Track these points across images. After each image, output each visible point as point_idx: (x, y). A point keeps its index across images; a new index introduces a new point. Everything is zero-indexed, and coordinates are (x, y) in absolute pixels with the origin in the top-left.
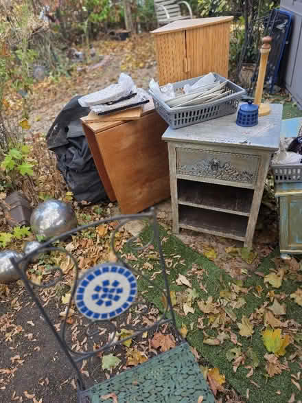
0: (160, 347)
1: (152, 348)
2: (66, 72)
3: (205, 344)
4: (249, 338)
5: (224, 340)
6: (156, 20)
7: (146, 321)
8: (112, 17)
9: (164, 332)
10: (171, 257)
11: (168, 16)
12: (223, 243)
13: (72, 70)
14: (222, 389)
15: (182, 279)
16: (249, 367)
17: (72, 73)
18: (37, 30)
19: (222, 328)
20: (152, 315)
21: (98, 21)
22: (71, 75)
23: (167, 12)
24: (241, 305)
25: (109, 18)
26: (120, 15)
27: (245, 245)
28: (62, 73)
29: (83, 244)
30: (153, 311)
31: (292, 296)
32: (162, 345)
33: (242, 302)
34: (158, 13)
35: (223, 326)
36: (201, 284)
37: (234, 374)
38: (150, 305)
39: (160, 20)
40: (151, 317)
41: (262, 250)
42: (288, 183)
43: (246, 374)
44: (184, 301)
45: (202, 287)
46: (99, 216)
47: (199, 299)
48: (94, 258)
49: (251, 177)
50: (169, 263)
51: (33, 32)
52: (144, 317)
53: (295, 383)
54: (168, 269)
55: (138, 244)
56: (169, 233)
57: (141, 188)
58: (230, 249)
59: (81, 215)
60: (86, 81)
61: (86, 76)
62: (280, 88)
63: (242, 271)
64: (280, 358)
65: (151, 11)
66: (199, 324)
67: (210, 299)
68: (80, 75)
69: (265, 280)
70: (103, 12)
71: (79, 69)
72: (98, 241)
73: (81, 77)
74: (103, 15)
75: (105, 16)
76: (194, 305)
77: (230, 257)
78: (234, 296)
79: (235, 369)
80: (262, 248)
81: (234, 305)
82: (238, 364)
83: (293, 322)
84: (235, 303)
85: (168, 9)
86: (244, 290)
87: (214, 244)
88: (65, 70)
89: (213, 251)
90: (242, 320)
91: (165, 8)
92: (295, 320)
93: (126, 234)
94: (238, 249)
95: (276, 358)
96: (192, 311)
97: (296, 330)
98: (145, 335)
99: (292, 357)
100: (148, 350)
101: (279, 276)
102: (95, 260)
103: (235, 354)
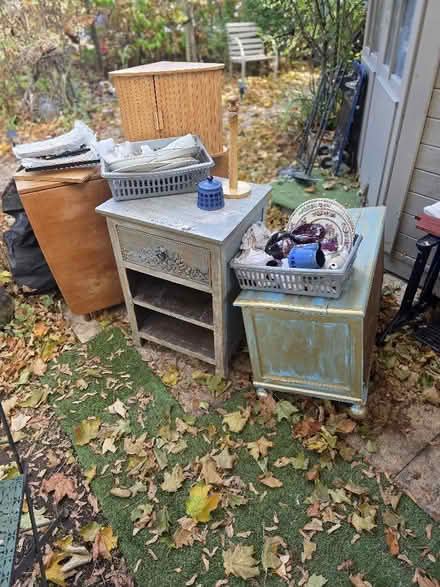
0: (53, 491)
1: (44, 491)
2: (85, 114)
3: (112, 495)
4: (172, 493)
5: (138, 492)
6: (228, 56)
7: (50, 456)
8: (169, 46)
9: (67, 473)
10: (118, 377)
11: (243, 53)
12: (193, 366)
13: (94, 111)
14: (108, 556)
15: (118, 407)
16: (154, 532)
17: (94, 115)
18: (48, 52)
19: (141, 477)
20: (61, 449)
21: (147, 49)
22: (91, 118)
23: (241, 47)
24: (180, 448)
25: (163, 46)
26: (180, 44)
27: (217, 371)
28: (79, 113)
29: (11, 345)
30: (65, 444)
31: (250, 445)
32: (57, 489)
33: (183, 445)
34: (231, 48)
35: (143, 474)
36: (140, 416)
37: (131, 538)
38: (64, 435)
39: (234, 58)
40: (58, 452)
41: (239, 381)
42: (255, 291)
43: (147, 540)
44: (108, 435)
45: (140, 420)
46: (46, 310)
47: (130, 435)
48: (18, 365)
49: (206, 277)
50: (112, 383)
51: (43, 54)
52: (50, 451)
53: (205, 560)
54: (106, 390)
55: (82, 354)
56: (128, 343)
57: (98, 278)
58: (197, 374)
59: (23, 305)
60: (109, 128)
61: (112, 122)
62: (349, 169)
63: (202, 405)
64: (200, 525)
65: (222, 44)
66: (115, 467)
67: (144, 436)
68: (104, 119)
69: (225, 420)
70: (155, 38)
71: (105, 110)
72: (31, 343)
73: (104, 122)
74: (155, 42)
75: (158, 44)
76: (119, 442)
77: (195, 384)
78: (176, 437)
79: (136, 531)
80: (240, 379)
81: (171, 448)
82: (143, 526)
83: (238, 480)
84: (173, 445)
85: (244, 44)
86: (193, 430)
87: (182, 365)
88: (83, 109)
89: (177, 374)
90: (174, 469)
91: (240, 42)
92: (241, 478)
93: (72, 338)
94: (209, 375)
95: (194, 525)
96: (113, 450)
97: (238, 491)
98: (41, 474)
99: (215, 525)
100: (38, 493)
101: (244, 417)
102: (18, 368)
103: (143, 511)
